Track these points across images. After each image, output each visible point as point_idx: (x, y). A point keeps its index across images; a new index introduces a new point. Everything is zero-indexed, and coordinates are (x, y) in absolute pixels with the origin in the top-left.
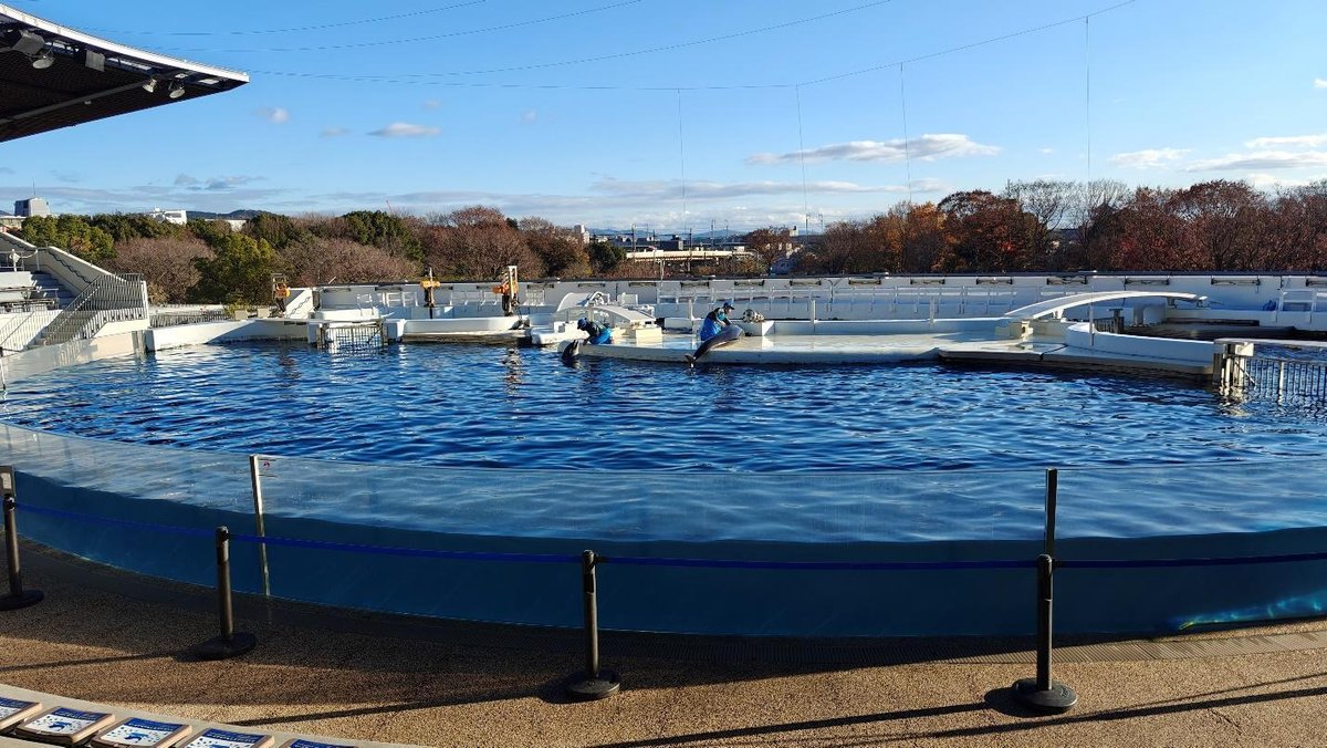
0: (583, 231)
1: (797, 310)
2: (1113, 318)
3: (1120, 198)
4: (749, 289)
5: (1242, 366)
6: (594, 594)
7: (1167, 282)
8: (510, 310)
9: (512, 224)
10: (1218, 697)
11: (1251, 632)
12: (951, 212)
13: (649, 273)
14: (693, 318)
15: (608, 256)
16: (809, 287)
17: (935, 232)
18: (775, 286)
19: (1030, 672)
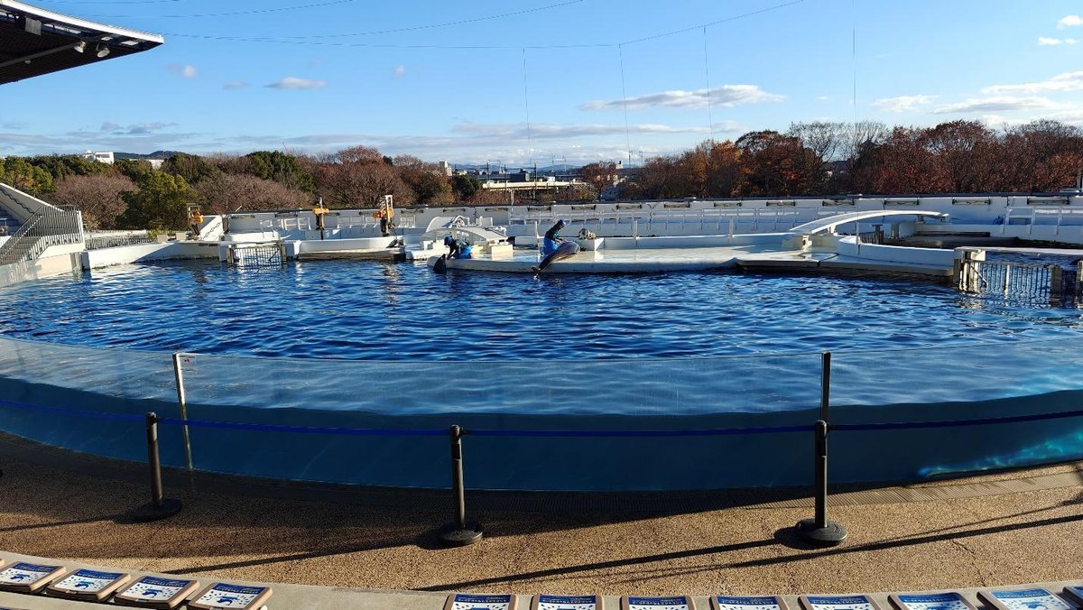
0: (446, 165)
1: (620, 229)
2: (875, 232)
3: (880, 136)
4: (583, 213)
5: (976, 268)
6: (461, 461)
7: (918, 203)
8: (387, 232)
9: (387, 161)
10: (958, 530)
11: (983, 479)
12: (746, 148)
13: (500, 200)
14: (538, 237)
15: (468, 186)
16: (627, 210)
17: (734, 165)
18: (604, 210)
19: (810, 514)
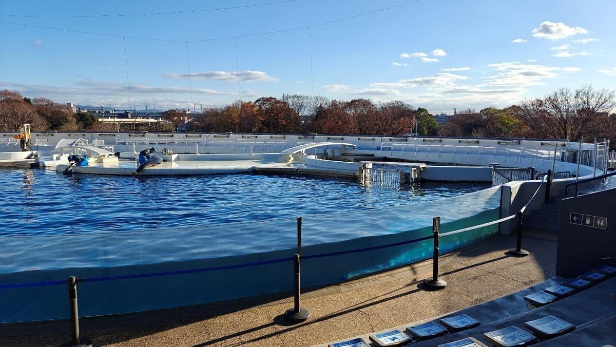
0: (72, 106)
1: (189, 149)
2: (324, 154)
3: (326, 104)
4: (165, 138)
5: (368, 172)
6: (76, 300)
7: (343, 139)
8: (25, 148)
9: (27, 101)
11: (373, 277)
12: (260, 106)
13: (111, 130)
14: (136, 153)
15: (88, 120)
16: (194, 138)
17: (253, 115)
18: (178, 137)
19: (292, 306)
